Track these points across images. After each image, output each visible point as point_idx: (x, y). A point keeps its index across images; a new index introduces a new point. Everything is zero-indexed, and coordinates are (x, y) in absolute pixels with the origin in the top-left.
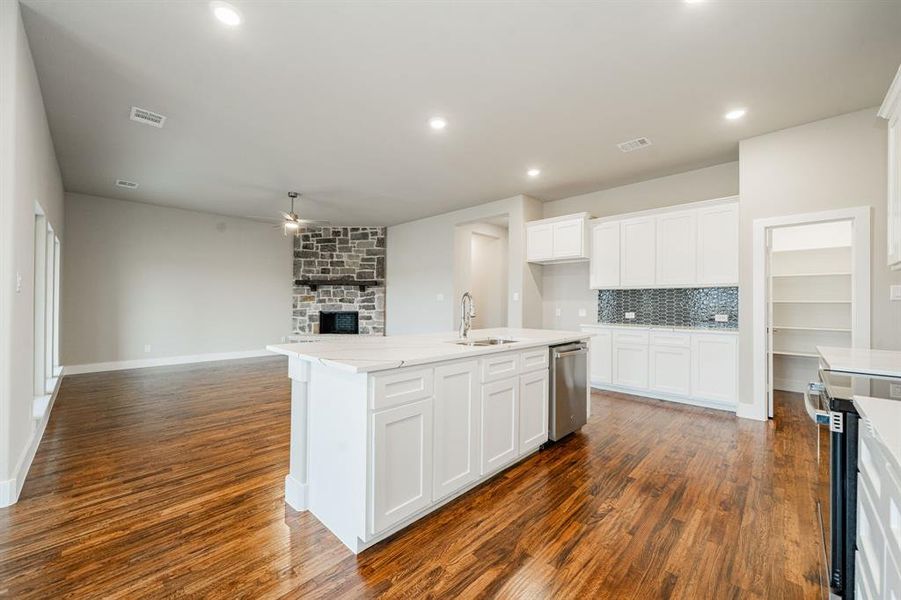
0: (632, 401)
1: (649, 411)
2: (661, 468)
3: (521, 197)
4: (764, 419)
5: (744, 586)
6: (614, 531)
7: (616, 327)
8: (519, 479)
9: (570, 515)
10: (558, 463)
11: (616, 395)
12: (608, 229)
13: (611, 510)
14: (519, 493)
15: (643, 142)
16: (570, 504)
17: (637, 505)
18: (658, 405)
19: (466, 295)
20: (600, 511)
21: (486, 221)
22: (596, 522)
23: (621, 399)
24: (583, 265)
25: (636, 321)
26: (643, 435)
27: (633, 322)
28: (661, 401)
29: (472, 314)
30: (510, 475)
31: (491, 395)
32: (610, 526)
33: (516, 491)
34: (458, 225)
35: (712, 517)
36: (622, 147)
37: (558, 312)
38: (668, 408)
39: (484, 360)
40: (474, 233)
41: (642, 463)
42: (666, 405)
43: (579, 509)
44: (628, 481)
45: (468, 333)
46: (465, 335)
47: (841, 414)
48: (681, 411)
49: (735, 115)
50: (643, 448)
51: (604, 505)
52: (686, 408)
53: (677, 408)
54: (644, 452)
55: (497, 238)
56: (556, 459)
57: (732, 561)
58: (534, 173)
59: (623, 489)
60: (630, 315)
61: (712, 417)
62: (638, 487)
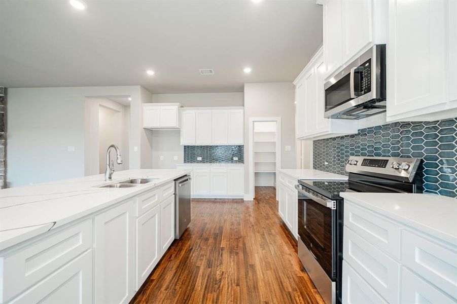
0: (204, 201)
1: (212, 205)
2: (232, 236)
3: (139, 86)
4: (253, 200)
5: (290, 290)
6: (230, 289)
7: (193, 164)
8: (162, 277)
9: (203, 290)
10: (183, 253)
11: (196, 200)
12: (190, 114)
13: (222, 274)
14: (166, 290)
15: (211, 71)
16: (200, 281)
17: (232, 264)
18: (215, 201)
19: (112, 146)
20: (218, 277)
21: (108, 98)
22: (219, 287)
23: (198, 202)
24: (176, 132)
25: (203, 161)
26: (216, 220)
27: (201, 162)
28: (215, 199)
29: (119, 162)
30: (155, 277)
31: (143, 224)
32: (226, 286)
33: (163, 289)
34: (87, 97)
35: (262, 256)
36: (202, 71)
37: (162, 158)
38: (219, 202)
39: (137, 199)
40: (100, 105)
41: (223, 236)
42: (219, 200)
43: (207, 283)
44: (222, 250)
45: (113, 177)
46: (110, 178)
47: (335, 201)
48: (225, 202)
49: (247, 70)
50: (220, 227)
51: (218, 272)
52: (226, 200)
53: (223, 201)
54: (221, 229)
55: (119, 112)
56: (180, 250)
57: (279, 277)
58: (150, 73)
59: (222, 255)
60: (199, 159)
61: (236, 202)
62: (227, 252)
